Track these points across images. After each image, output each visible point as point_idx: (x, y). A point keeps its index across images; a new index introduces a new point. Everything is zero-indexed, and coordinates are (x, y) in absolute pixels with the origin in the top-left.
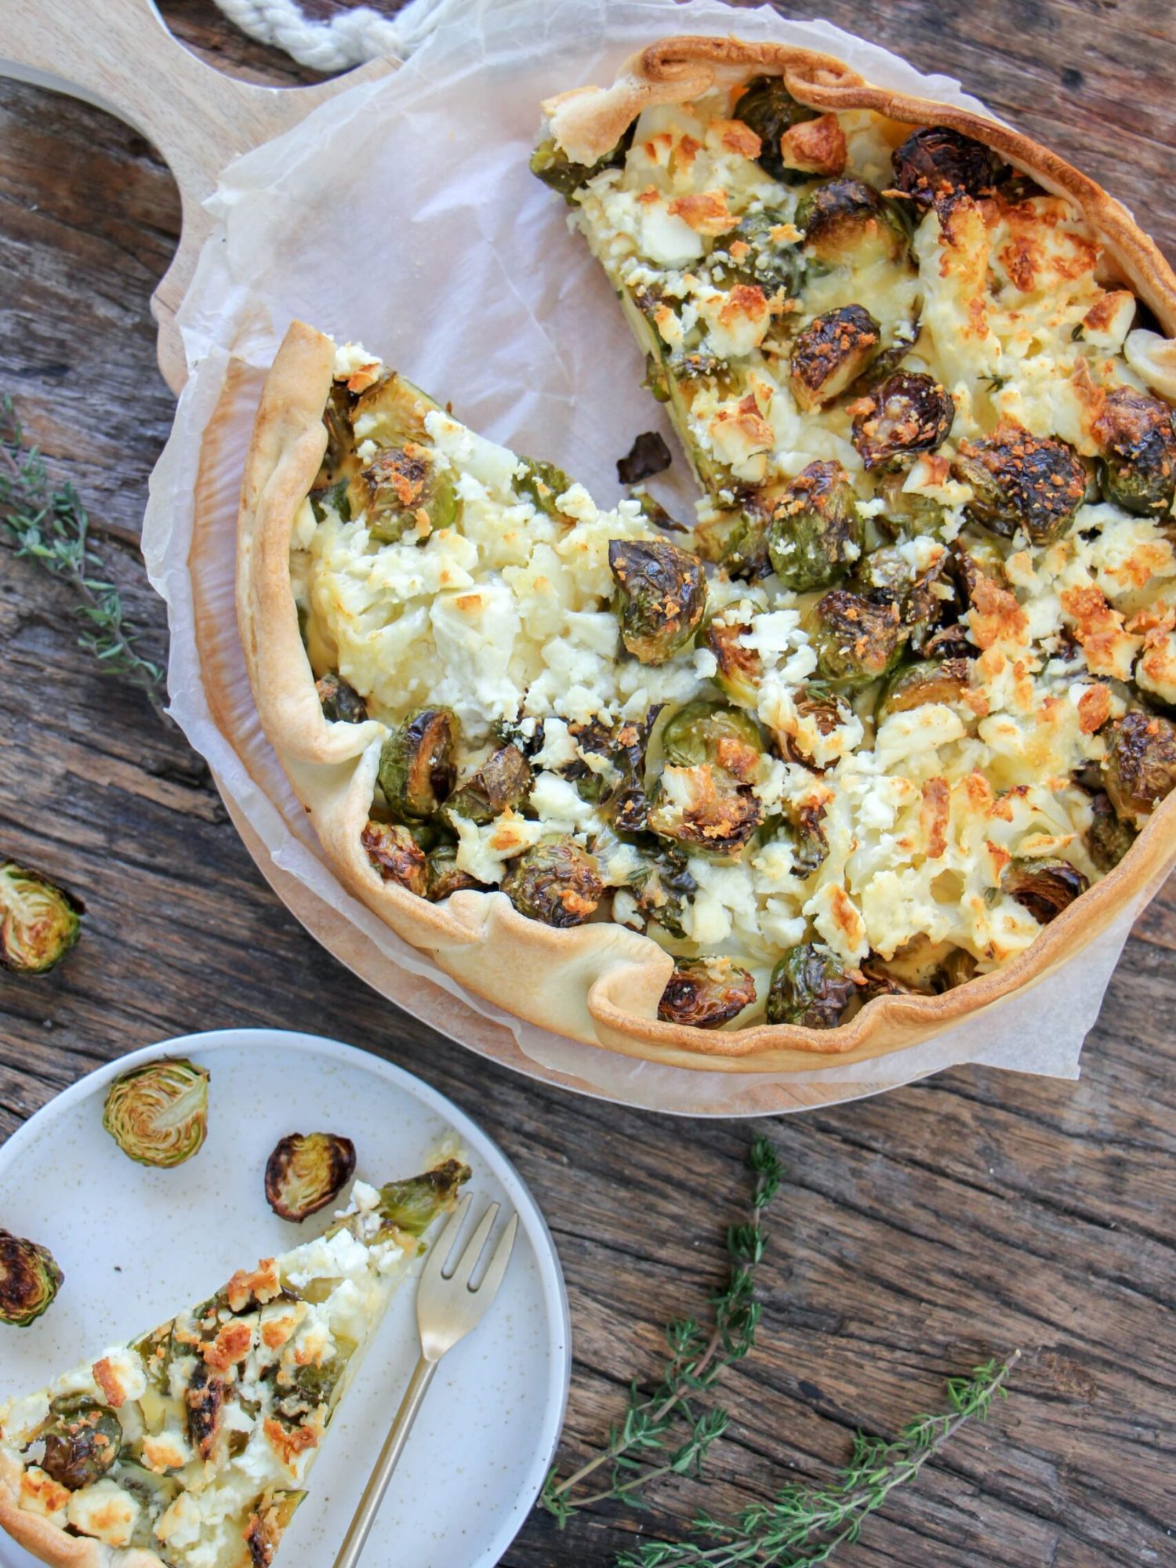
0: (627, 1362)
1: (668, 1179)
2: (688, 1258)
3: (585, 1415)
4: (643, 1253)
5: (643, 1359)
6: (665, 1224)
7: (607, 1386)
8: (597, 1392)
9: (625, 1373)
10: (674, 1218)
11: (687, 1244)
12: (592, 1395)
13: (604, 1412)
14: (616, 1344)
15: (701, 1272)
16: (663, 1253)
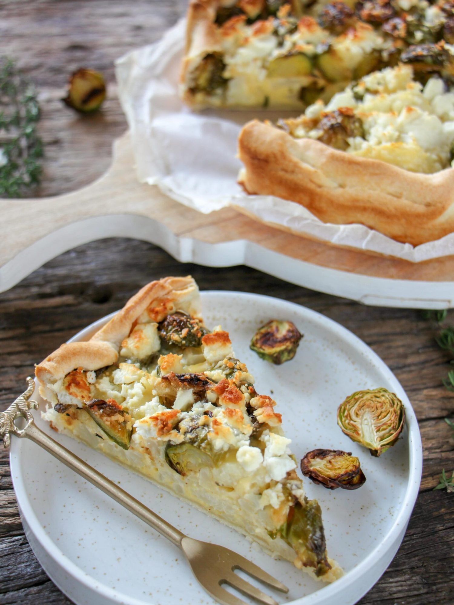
0: (432, 408)
1: (387, 335)
2: (423, 357)
3: (433, 438)
4: (400, 365)
5: (438, 404)
6: (401, 350)
7: (432, 422)
8: (430, 426)
9: (435, 414)
10: (403, 346)
11: (417, 353)
12: (429, 429)
13: (441, 433)
14: (421, 404)
15: (432, 360)
16: (409, 361)
